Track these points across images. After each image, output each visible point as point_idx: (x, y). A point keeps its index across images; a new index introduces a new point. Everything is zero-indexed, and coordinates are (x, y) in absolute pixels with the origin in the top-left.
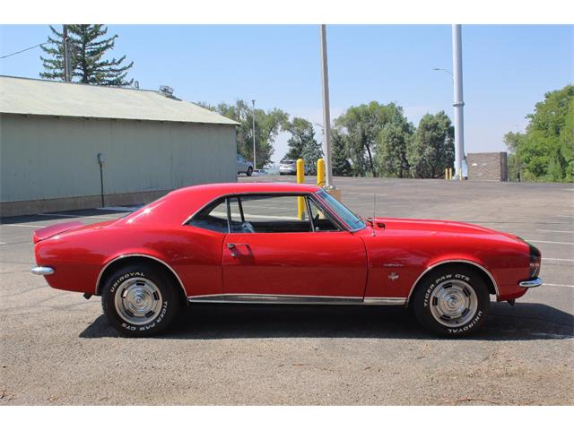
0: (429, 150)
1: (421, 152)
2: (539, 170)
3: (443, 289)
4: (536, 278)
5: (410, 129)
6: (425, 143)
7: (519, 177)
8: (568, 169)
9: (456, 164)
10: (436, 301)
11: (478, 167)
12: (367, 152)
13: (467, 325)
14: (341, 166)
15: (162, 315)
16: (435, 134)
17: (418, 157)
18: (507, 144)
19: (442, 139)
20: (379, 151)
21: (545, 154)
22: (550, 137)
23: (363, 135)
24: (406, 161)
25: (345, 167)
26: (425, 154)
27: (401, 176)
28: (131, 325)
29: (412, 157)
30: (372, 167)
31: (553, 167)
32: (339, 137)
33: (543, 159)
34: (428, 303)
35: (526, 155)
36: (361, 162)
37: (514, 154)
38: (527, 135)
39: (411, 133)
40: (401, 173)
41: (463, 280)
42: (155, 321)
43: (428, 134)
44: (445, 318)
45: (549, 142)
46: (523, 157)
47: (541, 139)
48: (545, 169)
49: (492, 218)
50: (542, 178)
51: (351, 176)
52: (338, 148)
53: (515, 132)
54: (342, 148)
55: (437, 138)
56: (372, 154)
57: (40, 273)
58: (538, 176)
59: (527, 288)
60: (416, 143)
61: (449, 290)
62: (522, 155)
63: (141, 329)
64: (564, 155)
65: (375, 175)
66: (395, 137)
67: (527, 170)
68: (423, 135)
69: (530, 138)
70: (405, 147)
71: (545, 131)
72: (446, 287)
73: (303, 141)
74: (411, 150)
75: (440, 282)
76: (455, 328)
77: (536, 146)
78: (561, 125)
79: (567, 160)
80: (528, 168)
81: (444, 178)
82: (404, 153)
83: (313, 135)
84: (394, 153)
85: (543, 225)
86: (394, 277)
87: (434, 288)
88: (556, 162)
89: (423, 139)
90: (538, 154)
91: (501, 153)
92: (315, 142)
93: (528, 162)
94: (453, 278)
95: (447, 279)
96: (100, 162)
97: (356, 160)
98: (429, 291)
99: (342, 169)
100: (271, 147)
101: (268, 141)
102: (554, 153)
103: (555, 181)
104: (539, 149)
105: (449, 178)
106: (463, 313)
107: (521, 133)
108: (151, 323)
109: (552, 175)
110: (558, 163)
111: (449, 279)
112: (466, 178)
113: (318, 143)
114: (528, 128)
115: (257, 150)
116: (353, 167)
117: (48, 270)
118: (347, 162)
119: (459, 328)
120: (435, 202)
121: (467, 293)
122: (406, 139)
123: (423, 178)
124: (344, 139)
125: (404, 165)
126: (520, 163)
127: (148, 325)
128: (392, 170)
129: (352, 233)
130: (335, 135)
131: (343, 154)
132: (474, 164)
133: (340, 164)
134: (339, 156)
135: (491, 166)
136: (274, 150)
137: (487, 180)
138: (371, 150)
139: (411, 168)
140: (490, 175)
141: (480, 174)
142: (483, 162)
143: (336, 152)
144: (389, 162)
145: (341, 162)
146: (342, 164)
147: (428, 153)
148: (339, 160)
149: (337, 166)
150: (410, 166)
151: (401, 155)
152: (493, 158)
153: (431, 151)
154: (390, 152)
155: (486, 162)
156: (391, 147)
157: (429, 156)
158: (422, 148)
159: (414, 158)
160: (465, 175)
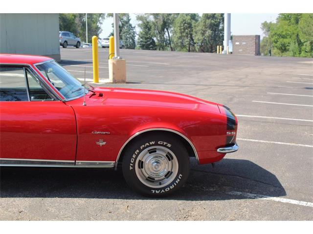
0: (209, 32)
1: (203, 34)
2: (283, 48)
3: (148, 154)
4: (233, 144)
5: (196, 18)
6: (206, 28)
7: (270, 53)
8: (303, 47)
9: (225, 42)
10: (141, 165)
11: (239, 45)
12: (167, 33)
13: (168, 186)
14: (149, 43)
16: (213, 21)
17: (201, 38)
18: (263, 29)
19: (218, 25)
20: (175, 32)
21: (288, 37)
22: (292, 25)
23: (164, 21)
24: (193, 40)
25: (151, 43)
26: (205, 35)
27: (189, 51)
29: (197, 38)
30: (170, 44)
31: (293, 46)
32: (148, 22)
33: (286, 41)
34: (134, 167)
35: (275, 37)
36: (163, 40)
37: (267, 37)
38: (277, 24)
39: (197, 21)
40: (189, 48)
41: (165, 146)
43: (208, 22)
44: (150, 179)
45: (291, 29)
46: (273, 39)
47: (286, 27)
48: (288, 47)
49: (238, 83)
50: (285, 54)
51: (155, 49)
52: (147, 30)
53: (268, 22)
54: (149, 29)
55: (214, 25)
56: (171, 35)
58: (282, 52)
59: (225, 153)
60: (200, 28)
61: (153, 155)
62: (272, 37)
64: (300, 38)
65: (172, 49)
66: (185, 23)
67: (275, 48)
68: (205, 22)
69: (278, 26)
70: (192, 31)
71: (289, 21)
72: (151, 152)
73: (123, 24)
74: (196, 33)
75: (144, 148)
76: (158, 189)
77: (282, 32)
78: (300, 17)
79: (302, 41)
80: (276, 47)
81: (216, 53)
82: (191, 35)
83: (129, 20)
84: (184, 34)
85: (274, 89)
86: (102, 143)
87: (139, 153)
88: (295, 43)
89: (205, 26)
90: (284, 37)
91: (256, 36)
92: (130, 25)
93: (276, 42)
94: (156, 144)
95: (150, 146)
97: (159, 38)
98: (134, 156)
99: (150, 45)
100: (100, 28)
101: (98, 24)
102: (294, 36)
103: (294, 56)
104: (284, 33)
105: (219, 52)
106: (165, 176)
107: (273, 22)
109: (292, 52)
110: (297, 44)
111: (153, 145)
112: (231, 53)
113: (133, 26)
114: (277, 19)
115: (89, 30)
116: (157, 44)
118: (153, 40)
119: (161, 189)
120: (202, 70)
121: (169, 157)
122: (193, 25)
123: (204, 52)
124: (151, 24)
125: (191, 43)
126: (271, 43)
128: (183, 46)
129: (64, 102)
130: (145, 21)
131: (150, 34)
132: (237, 43)
133: (148, 41)
134: (147, 35)
135: (249, 44)
136: (102, 30)
137: (245, 55)
138: (169, 32)
139: (195, 45)
140: (248, 51)
141: (241, 50)
142: (243, 42)
143: (145, 32)
144: (181, 41)
145: (149, 40)
146: (149, 41)
147: (208, 35)
148: (147, 38)
149: (146, 42)
150: (195, 43)
151: (189, 36)
152: (251, 39)
153: (210, 33)
154: (181, 34)
155: (246, 42)
156: (183, 30)
157: (208, 37)
158: (204, 31)
159: (198, 39)
160: (231, 50)
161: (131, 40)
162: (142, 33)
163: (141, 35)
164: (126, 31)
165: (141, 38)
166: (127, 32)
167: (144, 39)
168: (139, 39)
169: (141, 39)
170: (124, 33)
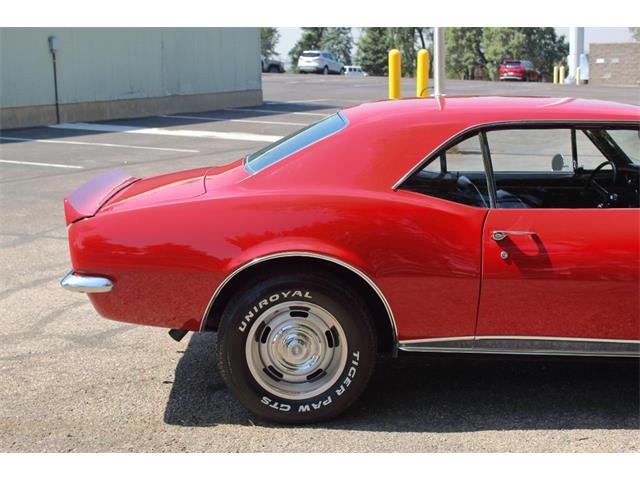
0: (518, 37)
1: (505, 41)
9: (571, 59)
11: (604, 65)
12: (419, 40)
14: (380, 61)
15: (348, 381)
17: (501, 49)
24: (482, 55)
26: (511, 43)
27: (472, 77)
28: (281, 401)
29: (491, 49)
36: (411, 55)
40: (473, 72)
42: (331, 391)
56: (428, 43)
57: (80, 289)
63: (302, 408)
70: (481, 33)
74: (489, 38)
81: (552, 81)
82: (478, 42)
84: (464, 42)
96: (52, 50)
99: (382, 65)
105: (558, 81)
108: (323, 397)
112: (586, 82)
117: (100, 284)
125: (478, 60)
127: (315, 400)
128: (459, 68)
131: (383, 43)
132: (600, 61)
133: (378, 58)
134: (377, 45)
135: (626, 62)
136: (279, 36)
137: (619, 86)
138: (424, 37)
139: (488, 65)
140: (624, 77)
141: (608, 76)
142: (613, 57)
143: (374, 40)
144: (455, 56)
145: (380, 55)
146: (381, 58)
147: (516, 43)
148: (378, 52)
149: (374, 61)
150: (487, 62)
151: (474, 45)
152: (631, 51)
153: (521, 40)
154: (457, 41)
155: (620, 57)
156: (460, 33)
157: (517, 47)
158: (508, 35)
159: (495, 50)
160: (584, 77)
161: (342, 56)
162: (364, 42)
163: (363, 46)
164: (331, 36)
165: (365, 51)
166: (333, 38)
167: (370, 52)
168: (358, 54)
169: (363, 54)
170: (328, 40)
